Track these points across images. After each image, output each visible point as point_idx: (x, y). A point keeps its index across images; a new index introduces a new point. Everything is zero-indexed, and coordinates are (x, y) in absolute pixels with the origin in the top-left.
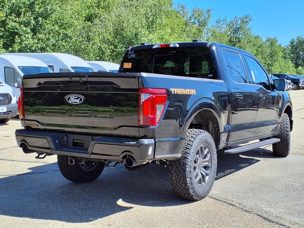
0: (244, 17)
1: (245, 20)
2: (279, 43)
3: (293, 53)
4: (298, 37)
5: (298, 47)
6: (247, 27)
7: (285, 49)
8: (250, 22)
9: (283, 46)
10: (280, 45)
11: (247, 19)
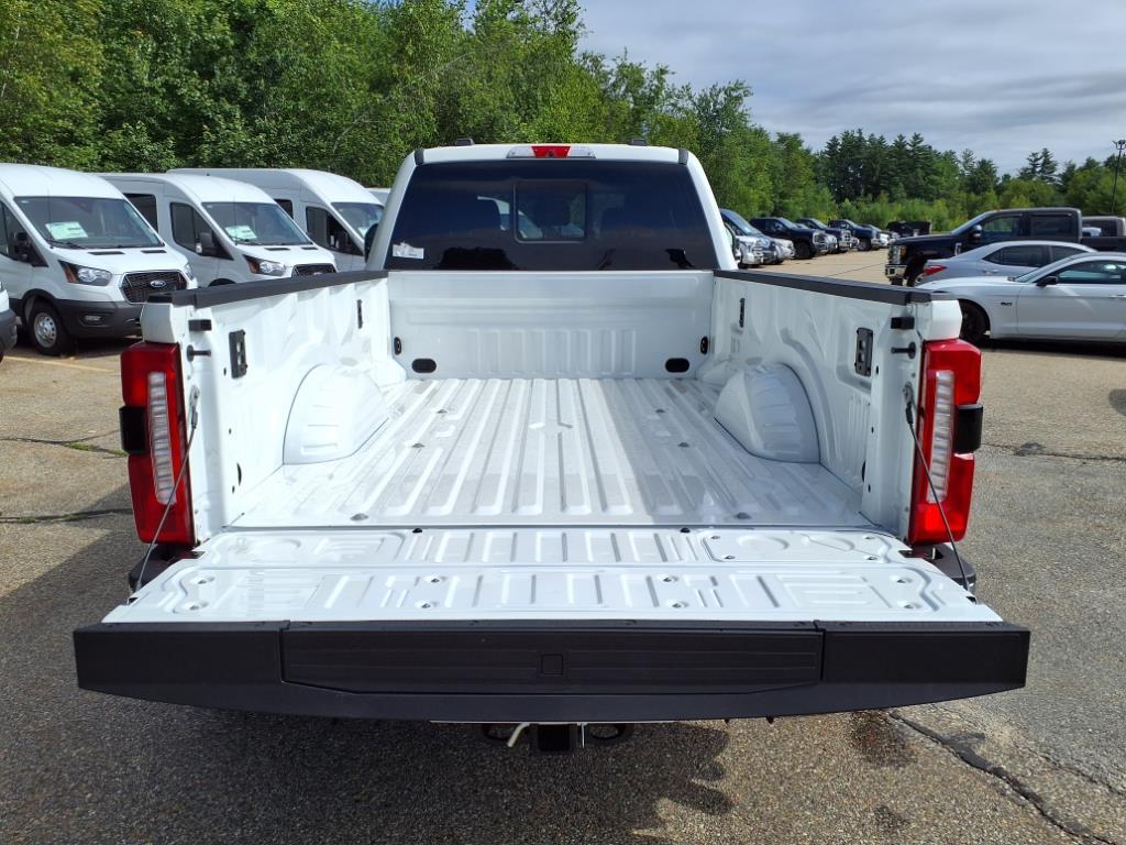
0: (732, 86)
1: (734, 94)
2: (805, 146)
3: (833, 171)
4: (847, 133)
5: (842, 155)
6: (740, 110)
7: (817, 161)
8: (745, 99)
9: (813, 153)
10: (808, 151)
11: (741, 92)
